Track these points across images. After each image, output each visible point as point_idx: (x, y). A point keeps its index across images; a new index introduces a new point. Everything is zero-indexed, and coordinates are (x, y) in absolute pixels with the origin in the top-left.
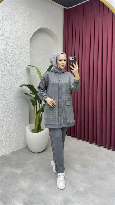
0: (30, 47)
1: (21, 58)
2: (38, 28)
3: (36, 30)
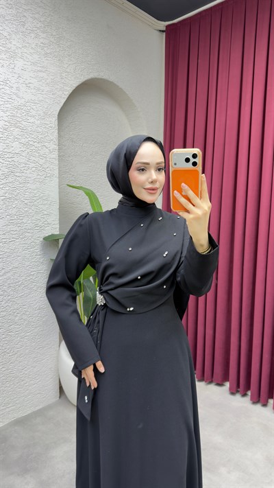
0: (59, 134)
1: (33, 165)
2: (82, 77)
3: (75, 85)
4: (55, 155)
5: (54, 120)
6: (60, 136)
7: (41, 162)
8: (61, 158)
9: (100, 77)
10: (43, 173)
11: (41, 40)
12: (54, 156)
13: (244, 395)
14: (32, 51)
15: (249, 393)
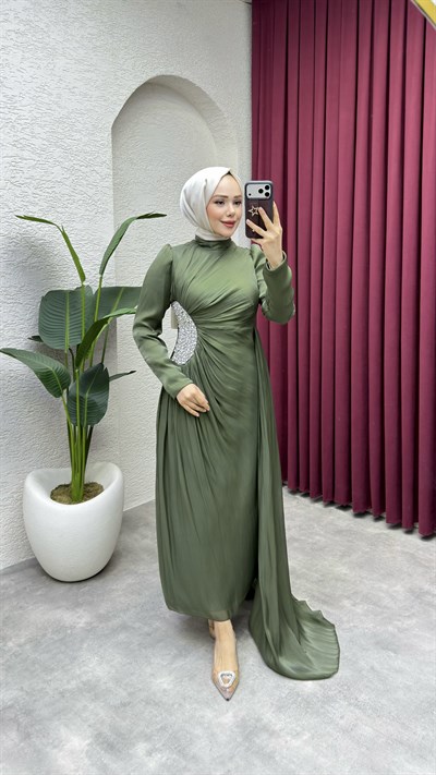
0: (113, 154)
1: (80, 197)
2: (144, 75)
3: (135, 88)
4: (109, 182)
5: (107, 135)
6: (115, 156)
7: (91, 192)
8: (116, 187)
9: (169, 74)
10: (94, 207)
11: (88, 30)
12: (107, 184)
13: (378, 518)
14: (76, 45)
15: (384, 515)
